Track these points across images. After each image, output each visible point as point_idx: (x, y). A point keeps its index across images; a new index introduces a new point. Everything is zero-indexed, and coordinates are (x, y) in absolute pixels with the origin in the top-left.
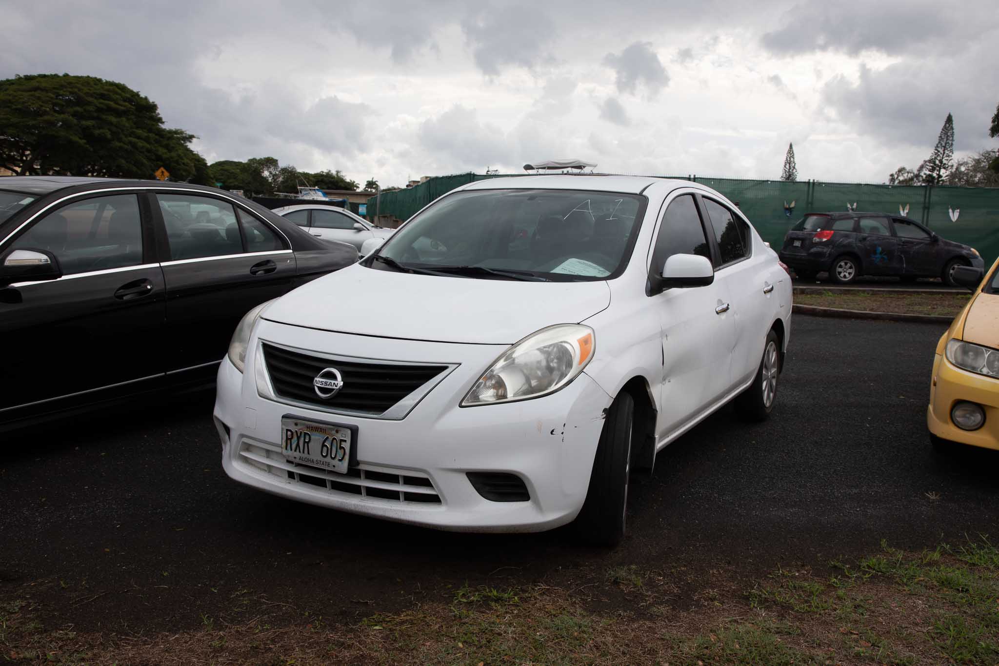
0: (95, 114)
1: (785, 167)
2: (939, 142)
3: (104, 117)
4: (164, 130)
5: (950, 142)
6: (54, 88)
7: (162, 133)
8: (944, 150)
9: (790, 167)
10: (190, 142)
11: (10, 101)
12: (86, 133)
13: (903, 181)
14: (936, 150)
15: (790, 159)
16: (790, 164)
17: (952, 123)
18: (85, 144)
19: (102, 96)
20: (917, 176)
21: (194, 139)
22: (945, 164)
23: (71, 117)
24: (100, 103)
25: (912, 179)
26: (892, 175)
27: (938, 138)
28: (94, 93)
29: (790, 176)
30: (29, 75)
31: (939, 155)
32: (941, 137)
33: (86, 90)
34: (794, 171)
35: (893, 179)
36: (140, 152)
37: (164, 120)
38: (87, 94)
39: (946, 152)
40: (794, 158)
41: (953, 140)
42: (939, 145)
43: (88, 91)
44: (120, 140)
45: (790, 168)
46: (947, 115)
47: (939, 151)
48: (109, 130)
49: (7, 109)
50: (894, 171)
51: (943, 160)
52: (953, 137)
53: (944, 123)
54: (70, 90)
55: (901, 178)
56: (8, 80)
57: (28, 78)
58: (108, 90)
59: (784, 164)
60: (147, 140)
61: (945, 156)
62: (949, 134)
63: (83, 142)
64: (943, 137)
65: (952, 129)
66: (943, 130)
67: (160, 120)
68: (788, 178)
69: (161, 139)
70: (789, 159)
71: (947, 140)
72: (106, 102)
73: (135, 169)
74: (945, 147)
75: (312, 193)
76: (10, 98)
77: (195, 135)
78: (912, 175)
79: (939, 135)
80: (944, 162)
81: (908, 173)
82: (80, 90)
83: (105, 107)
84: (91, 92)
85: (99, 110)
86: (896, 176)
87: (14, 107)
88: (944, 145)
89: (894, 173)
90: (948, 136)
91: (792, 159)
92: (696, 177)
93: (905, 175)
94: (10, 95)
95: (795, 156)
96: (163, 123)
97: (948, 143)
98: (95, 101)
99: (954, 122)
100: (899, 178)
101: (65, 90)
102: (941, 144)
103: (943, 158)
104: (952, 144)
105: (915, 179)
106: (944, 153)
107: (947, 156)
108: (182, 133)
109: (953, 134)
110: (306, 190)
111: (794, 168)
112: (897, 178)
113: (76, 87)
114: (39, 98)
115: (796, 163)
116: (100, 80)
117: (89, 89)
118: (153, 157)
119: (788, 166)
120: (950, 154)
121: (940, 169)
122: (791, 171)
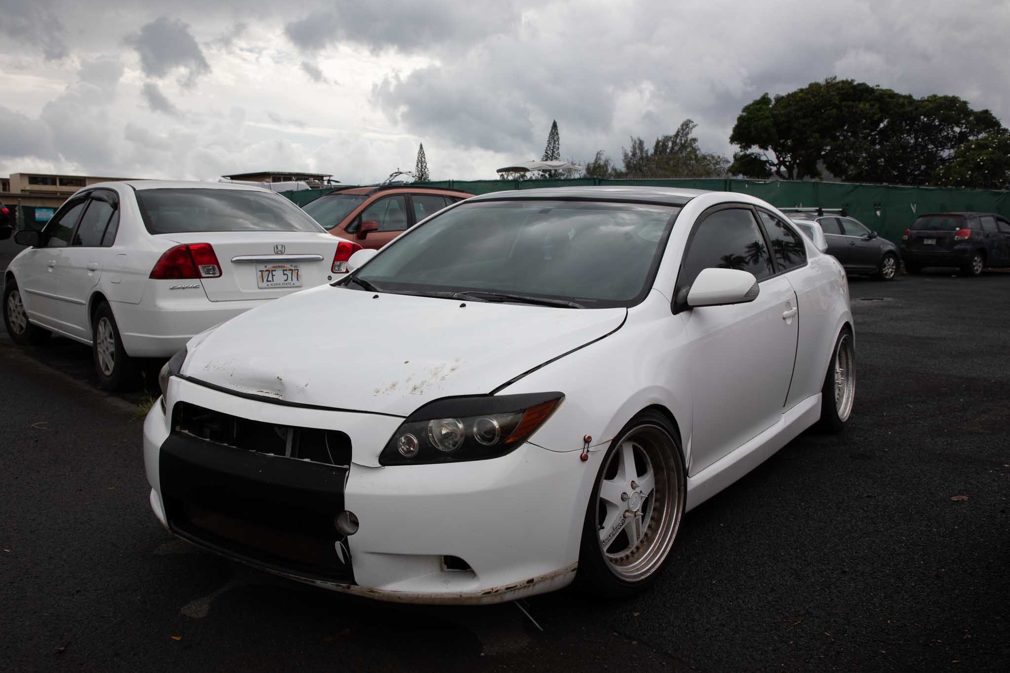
1: (417, 166)
2: (548, 146)
5: (557, 146)
8: (552, 154)
9: (422, 166)
14: (546, 153)
15: (421, 158)
16: (421, 164)
17: (557, 129)
27: (547, 142)
29: (422, 175)
32: (549, 141)
34: (426, 170)
39: (555, 155)
40: (425, 158)
41: (558, 144)
42: (548, 148)
45: (422, 168)
46: (553, 122)
47: (548, 154)
52: (558, 142)
53: (551, 128)
59: (416, 163)
62: (555, 138)
64: (551, 141)
65: (557, 134)
66: (550, 134)
68: (420, 178)
70: (420, 159)
71: (554, 144)
74: (553, 150)
79: (548, 139)
88: (552, 148)
90: (554, 140)
91: (423, 159)
95: (426, 156)
97: (556, 147)
99: (558, 129)
102: (550, 148)
104: (558, 148)
109: (558, 139)
111: (426, 167)
115: (427, 162)
119: (420, 166)
120: (558, 157)
122: (423, 170)
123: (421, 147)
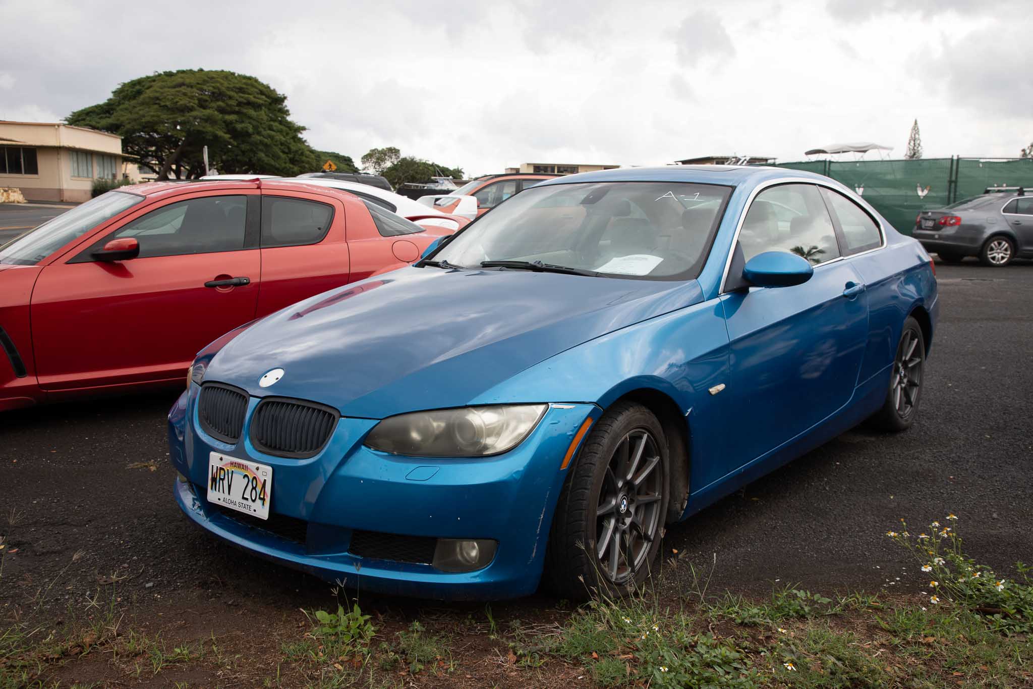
0: (237, 109)
1: (909, 144)
3: (245, 111)
6: (198, 84)
9: (914, 144)
11: (157, 98)
12: (230, 128)
15: (915, 135)
16: (914, 141)
18: (230, 138)
19: (241, 90)
23: (216, 112)
24: (240, 97)
26: (1024, 150)
28: (234, 87)
29: (915, 154)
30: (168, 71)
33: (226, 84)
34: (920, 148)
35: (1025, 154)
38: (228, 88)
40: (919, 135)
43: (228, 85)
44: (259, 133)
45: (915, 145)
48: (250, 123)
49: (156, 106)
50: (1026, 146)
54: (213, 85)
56: (148, 77)
57: (169, 74)
58: (246, 84)
59: (908, 141)
63: (227, 136)
68: (912, 157)
70: (913, 136)
72: (247, 96)
73: (273, 163)
75: (446, 182)
76: (157, 95)
82: (222, 84)
83: (245, 101)
84: (231, 86)
85: (240, 104)
86: (1028, 151)
87: (162, 104)
89: (1026, 148)
91: (917, 136)
94: (157, 92)
95: (920, 133)
98: (236, 95)
100: (1032, 153)
101: (208, 85)
110: (441, 180)
111: (919, 145)
112: (1030, 153)
113: (217, 82)
114: (185, 94)
115: (921, 139)
116: (233, 74)
117: (229, 84)
118: (287, 150)
119: (912, 143)
122: (915, 148)
123: (916, 123)
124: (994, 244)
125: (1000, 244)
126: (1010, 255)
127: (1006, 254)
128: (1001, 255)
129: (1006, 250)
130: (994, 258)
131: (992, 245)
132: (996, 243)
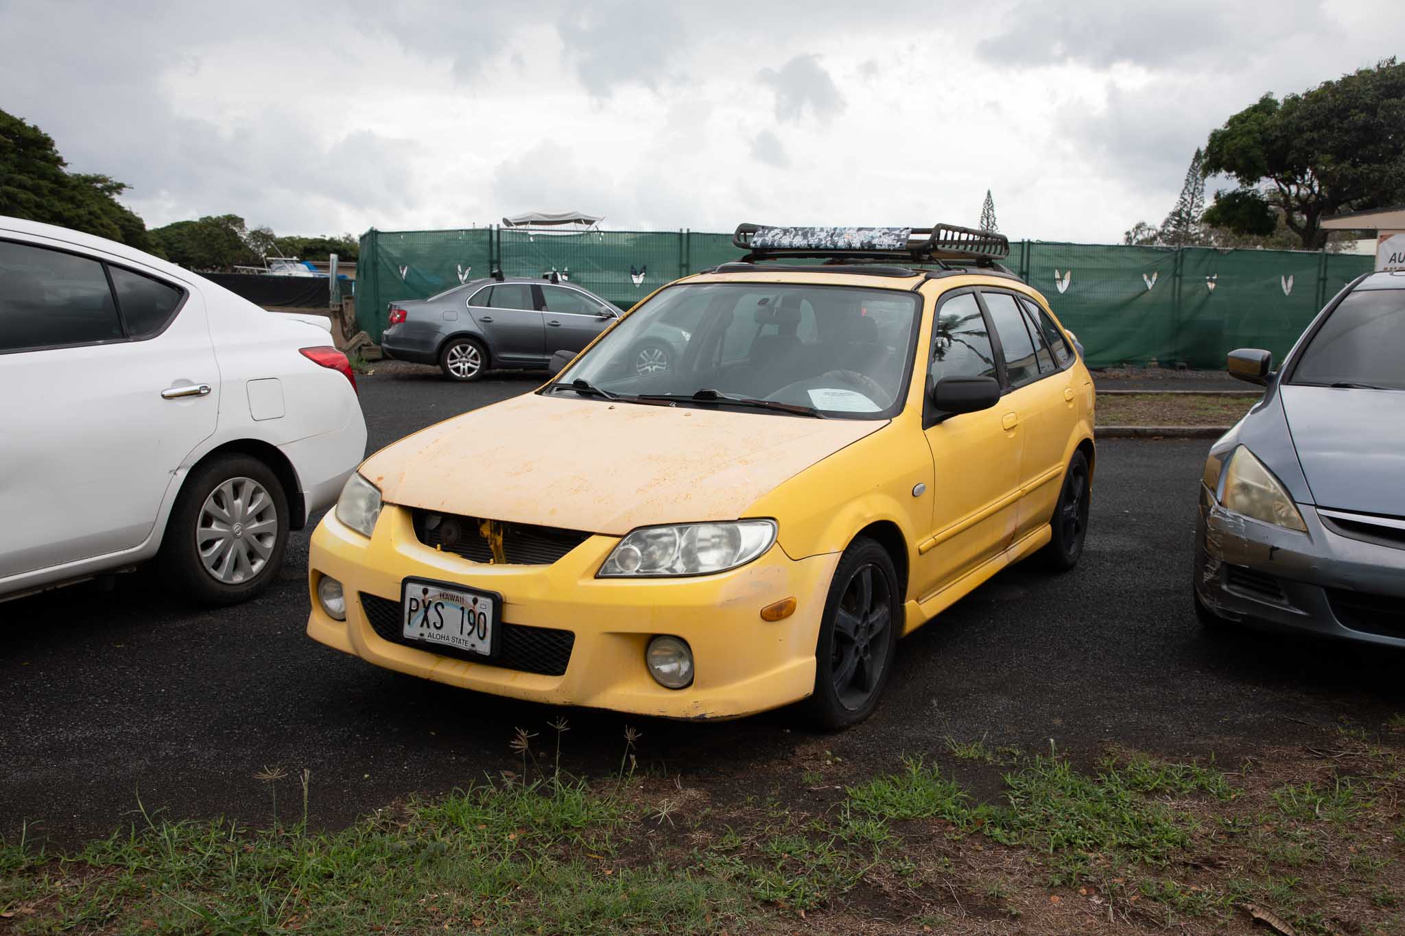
1: (981, 223)
2: (1186, 188)
4: (66, 176)
5: (1200, 187)
7: (61, 180)
8: (1192, 198)
9: (988, 222)
10: (119, 193)
13: (1142, 241)
14: (1182, 198)
15: (988, 211)
16: (988, 219)
17: (1202, 161)
20: (1161, 234)
21: (124, 189)
22: (1194, 217)
25: (1154, 238)
26: (1128, 233)
27: (1184, 182)
31: (1186, 205)
32: (1187, 180)
34: (995, 228)
35: (1129, 239)
36: (25, 208)
37: (65, 161)
39: (1195, 200)
40: (993, 211)
41: (1203, 185)
42: (1186, 192)
45: (988, 225)
46: (1195, 151)
47: (1185, 200)
50: (1131, 227)
51: (1192, 211)
53: (1192, 161)
55: (1140, 237)
59: (980, 219)
60: (36, 190)
61: (1194, 205)
62: (1198, 175)
64: (1191, 180)
66: (1190, 170)
67: (59, 161)
69: (61, 189)
70: (986, 212)
71: (1196, 183)
74: (1193, 194)
75: (288, 266)
77: (126, 183)
78: (1155, 232)
79: (1186, 178)
80: (1193, 214)
81: (1149, 229)
86: (1133, 234)
88: (1192, 191)
89: (1131, 230)
90: (1197, 179)
92: (691, 231)
93: (1146, 233)
95: (995, 208)
96: (65, 165)
97: (1198, 188)
100: (1137, 237)
102: (1189, 191)
103: (1191, 209)
104: (1202, 190)
105: (1159, 238)
106: (1192, 202)
107: (1196, 207)
108: (104, 180)
110: (279, 262)
111: (994, 224)
112: (1135, 237)
115: (996, 216)
119: (985, 222)
120: (1201, 204)
121: (1188, 223)
123: (989, 193)
124: (456, 350)
125: (464, 349)
126: (481, 365)
127: (476, 365)
128: (467, 365)
129: (475, 357)
130: (457, 370)
131: (453, 350)
132: (458, 347)
